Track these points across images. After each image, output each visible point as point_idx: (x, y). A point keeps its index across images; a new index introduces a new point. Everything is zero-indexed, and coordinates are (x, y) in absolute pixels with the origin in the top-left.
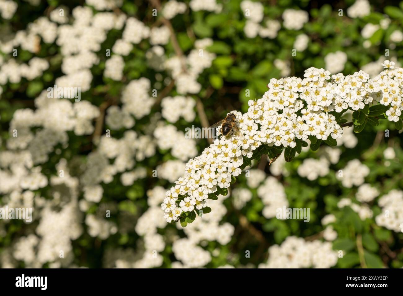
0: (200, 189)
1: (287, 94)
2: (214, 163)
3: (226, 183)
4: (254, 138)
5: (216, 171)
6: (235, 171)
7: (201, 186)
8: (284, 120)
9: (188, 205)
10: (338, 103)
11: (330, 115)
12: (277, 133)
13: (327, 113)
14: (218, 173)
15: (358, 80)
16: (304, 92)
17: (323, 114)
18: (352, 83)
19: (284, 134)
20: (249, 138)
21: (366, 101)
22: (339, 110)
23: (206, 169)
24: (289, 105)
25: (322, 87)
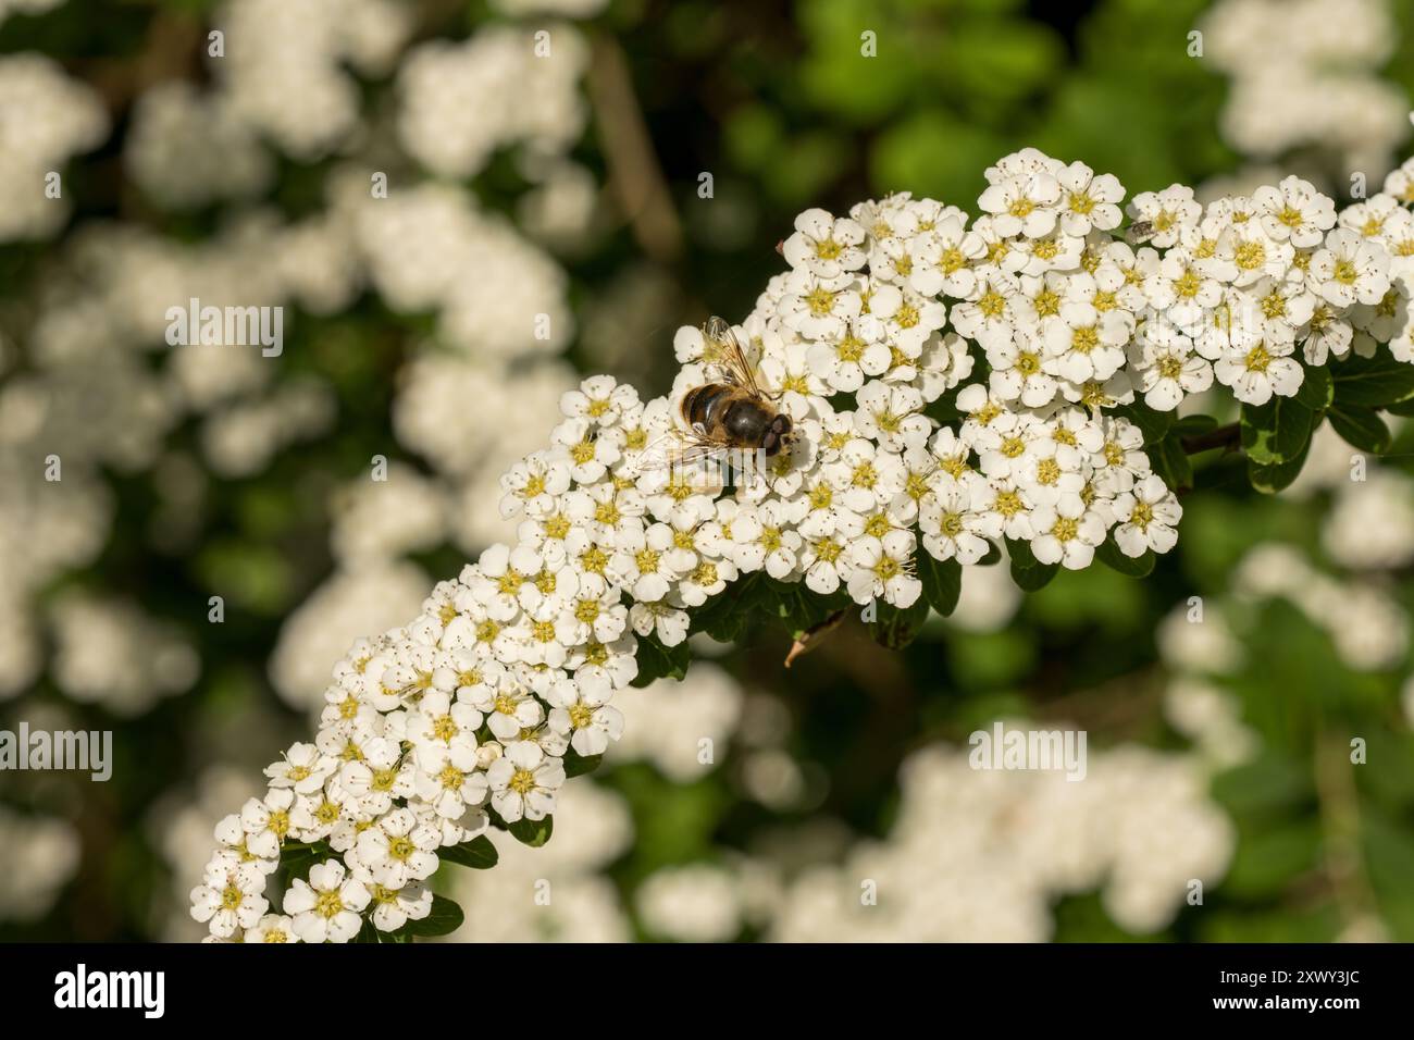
0: (397, 823)
1: (886, 302)
2: (470, 679)
3: (534, 791)
4: (701, 539)
5: (485, 725)
6: (588, 724)
7: (401, 803)
8: (858, 451)
9: (329, 904)
10: (1160, 355)
11: (1112, 424)
12: (819, 524)
13: (1096, 413)
14: (491, 737)
15: (1273, 233)
16: (977, 297)
17: (1074, 421)
18: (1241, 247)
19: (858, 531)
20: (670, 545)
21: (1313, 352)
22: (1163, 396)
23: (431, 715)
24: (892, 367)
25: (1076, 271)
